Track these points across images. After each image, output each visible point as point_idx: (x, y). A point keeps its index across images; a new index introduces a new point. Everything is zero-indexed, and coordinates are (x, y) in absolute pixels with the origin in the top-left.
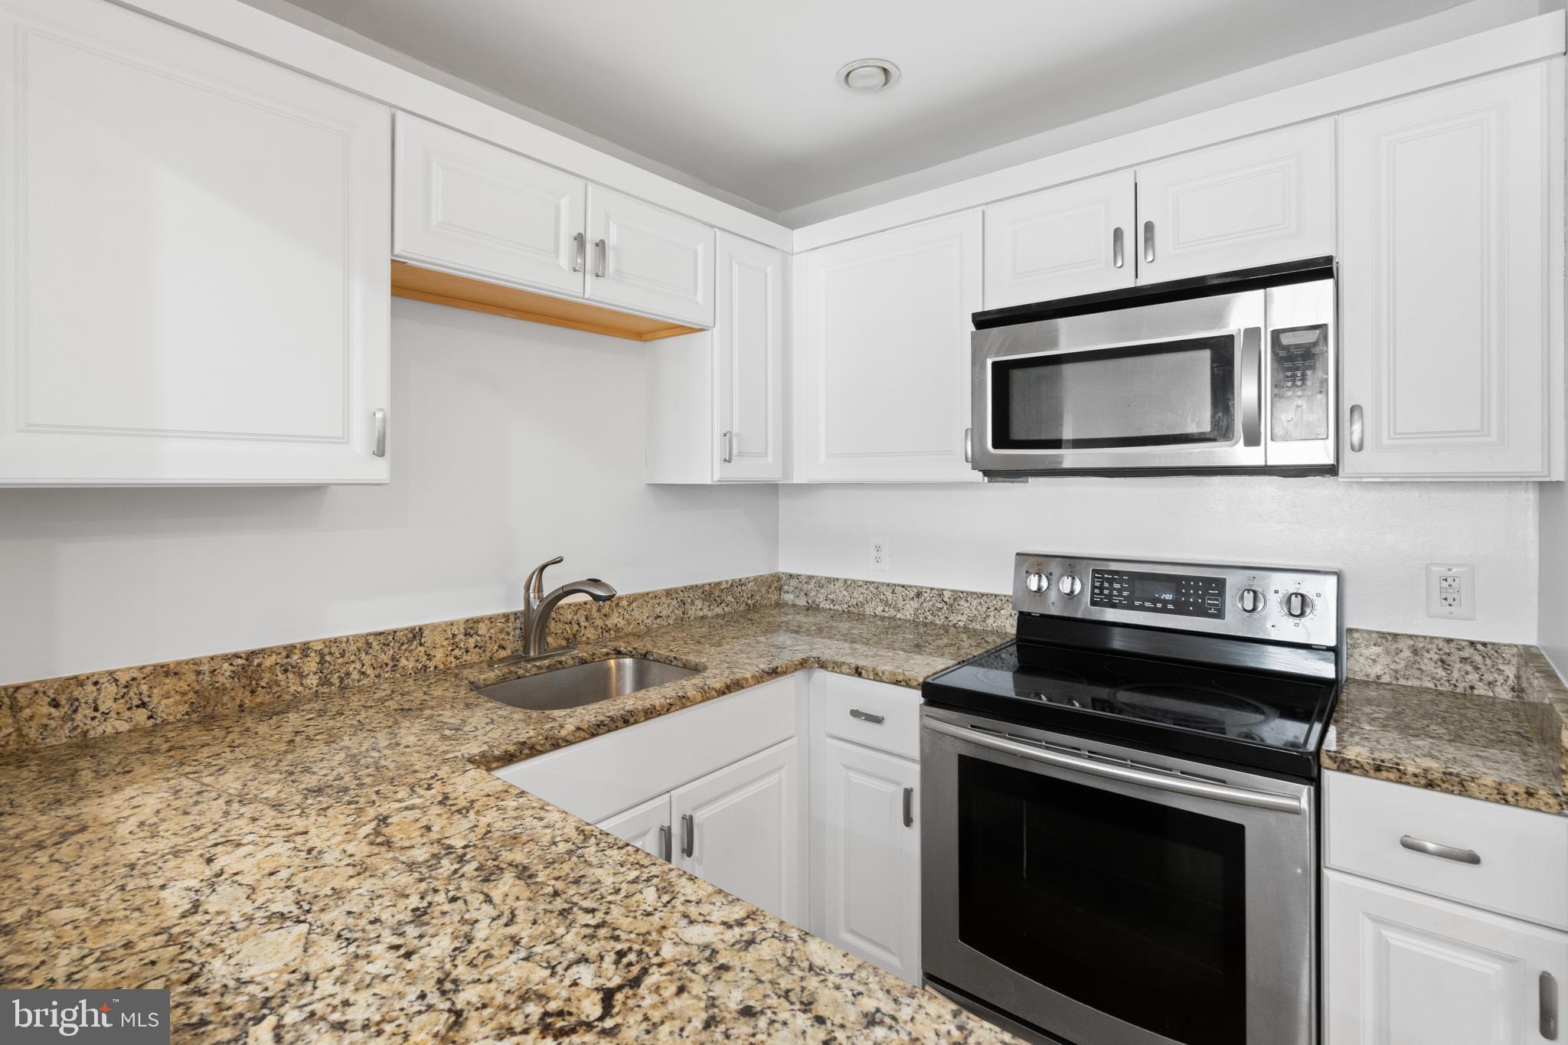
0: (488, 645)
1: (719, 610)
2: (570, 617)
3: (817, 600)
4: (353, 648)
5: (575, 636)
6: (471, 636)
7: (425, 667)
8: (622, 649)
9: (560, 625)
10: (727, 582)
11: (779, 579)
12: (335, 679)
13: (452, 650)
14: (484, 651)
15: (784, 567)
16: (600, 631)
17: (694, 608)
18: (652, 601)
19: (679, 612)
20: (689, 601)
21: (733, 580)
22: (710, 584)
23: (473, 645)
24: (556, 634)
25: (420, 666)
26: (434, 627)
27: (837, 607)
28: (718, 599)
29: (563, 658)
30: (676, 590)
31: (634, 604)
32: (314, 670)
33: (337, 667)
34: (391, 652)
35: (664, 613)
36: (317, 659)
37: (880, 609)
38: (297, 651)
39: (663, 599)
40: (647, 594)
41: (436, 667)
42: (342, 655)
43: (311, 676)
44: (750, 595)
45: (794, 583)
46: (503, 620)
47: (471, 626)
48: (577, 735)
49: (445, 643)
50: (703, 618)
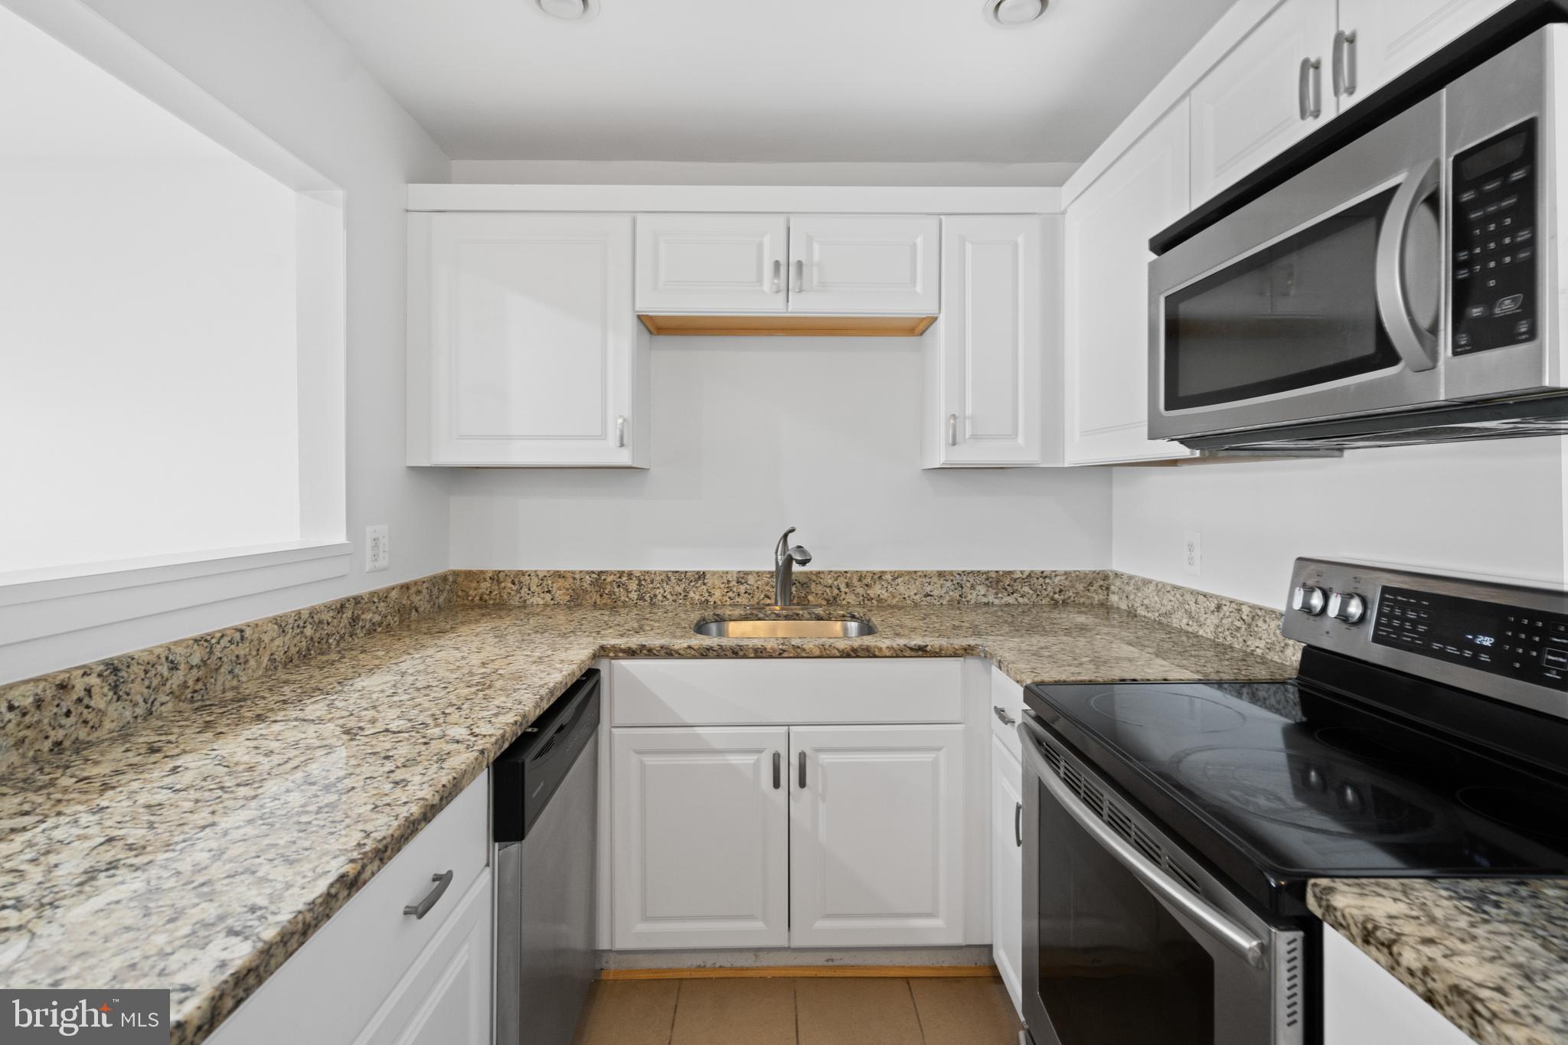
0: (756, 593)
1: (1011, 600)
2: (830, 582)
3: (1136, 605)
4: (659, 578)
5: (835, 598)
6: (742, 584)
7: (707, 601)
8: (855, 614)
9: (820, 587)
10: (1022, 572)
11: (1106, 578)
12: (647, 597)
13: (727, 592)
14: (752, 597)
15: (1117, 565)
16: (861, 598)
17: (975, 593)
18: (920, 579)
19: (956, 595)
20: (968, 585)
21: (1032, 571)
22: (997, 572)
23: (744, 591)
24: (817, 594)
25: (703, 599)
26: (714, 573)
27: (1150, 615)
28: (1009, 589)
29: (801, 612)
30: (951, 573)
31: (900, 580)
32: (635, 589)
33: (649, 589)
34: (684, 586)
35: (935, 593)
36: (637, 582)
37: (1185, 621)
38: (625, 575)
39: (935, 579)
40: (915, 572)
41: (715, 602)
42: (652, 583)
43: (633, 592)
44: (1057, 590)
45: (1118, 583)
46: (768, 576)
47: (742, 578)
49: (722, 586)
50: (987, 604)
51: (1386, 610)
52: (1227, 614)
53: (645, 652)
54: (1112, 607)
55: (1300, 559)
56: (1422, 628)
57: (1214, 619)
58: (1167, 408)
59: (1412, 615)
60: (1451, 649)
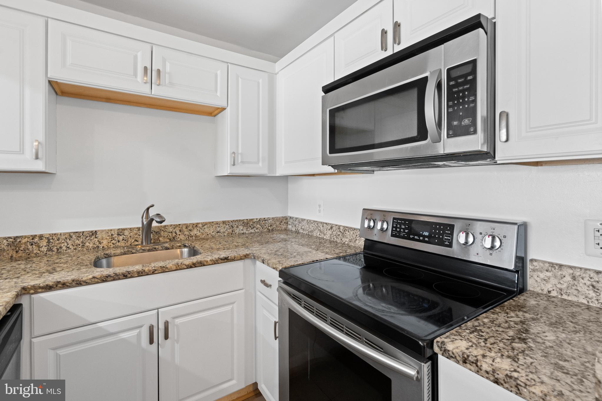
0: (129, 239)
1: (252, 231)
2: (171, 230)
3: (299, 229)
4: (64, 237)
5: (174, 238)
6: (121, 235)
7: (98, 247)
8: (186, 244)
9: (166, 233)
10: (257, 219)
11: (286, 219)
12: (55, 249)
13: (111, 241)
14: (127, 242)
15: (290, 214)
16: (187, 236)
17: (238, 229)
18: (215, 225)
19: (230, 231)
20: (236, 226)
21: (260, 218)
22: (247, 220)
23: (122, 239)
24: (164, 237)
25: (95, 246)
26: (102, 231)
27: (304, 232)
28: (252, 226)
29: (157, 247)
30: (228, 221)
31: (206, 226)
32: (45, 245)
33: (56, 244)
34: (82, 240)
35: (222, 231)
36: (47, 241)
37: (318, 234)
38: (37, 237)
39: (221, 225)
40: (213, 222)
41: (103, 247)
42: (58, 240)
43: (44, 247)
44: (270, 225)
45: (291, 221)
46: (137, 230)
47: (121, 232)
48: (93, 280)
49: (108, 238)
50: (243, 234)
51: (395, 225)
52: (335, 230)
53: (60, 285)
54: (289, 230)
55: (364, 209)
56: (406, 231)
57: (330, 232)
58: (330, 153)
59: (403, 227)
60: (416, 237)
